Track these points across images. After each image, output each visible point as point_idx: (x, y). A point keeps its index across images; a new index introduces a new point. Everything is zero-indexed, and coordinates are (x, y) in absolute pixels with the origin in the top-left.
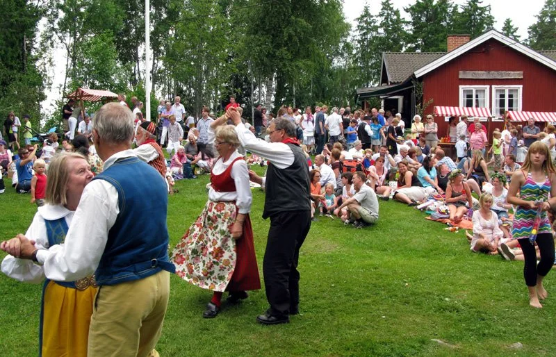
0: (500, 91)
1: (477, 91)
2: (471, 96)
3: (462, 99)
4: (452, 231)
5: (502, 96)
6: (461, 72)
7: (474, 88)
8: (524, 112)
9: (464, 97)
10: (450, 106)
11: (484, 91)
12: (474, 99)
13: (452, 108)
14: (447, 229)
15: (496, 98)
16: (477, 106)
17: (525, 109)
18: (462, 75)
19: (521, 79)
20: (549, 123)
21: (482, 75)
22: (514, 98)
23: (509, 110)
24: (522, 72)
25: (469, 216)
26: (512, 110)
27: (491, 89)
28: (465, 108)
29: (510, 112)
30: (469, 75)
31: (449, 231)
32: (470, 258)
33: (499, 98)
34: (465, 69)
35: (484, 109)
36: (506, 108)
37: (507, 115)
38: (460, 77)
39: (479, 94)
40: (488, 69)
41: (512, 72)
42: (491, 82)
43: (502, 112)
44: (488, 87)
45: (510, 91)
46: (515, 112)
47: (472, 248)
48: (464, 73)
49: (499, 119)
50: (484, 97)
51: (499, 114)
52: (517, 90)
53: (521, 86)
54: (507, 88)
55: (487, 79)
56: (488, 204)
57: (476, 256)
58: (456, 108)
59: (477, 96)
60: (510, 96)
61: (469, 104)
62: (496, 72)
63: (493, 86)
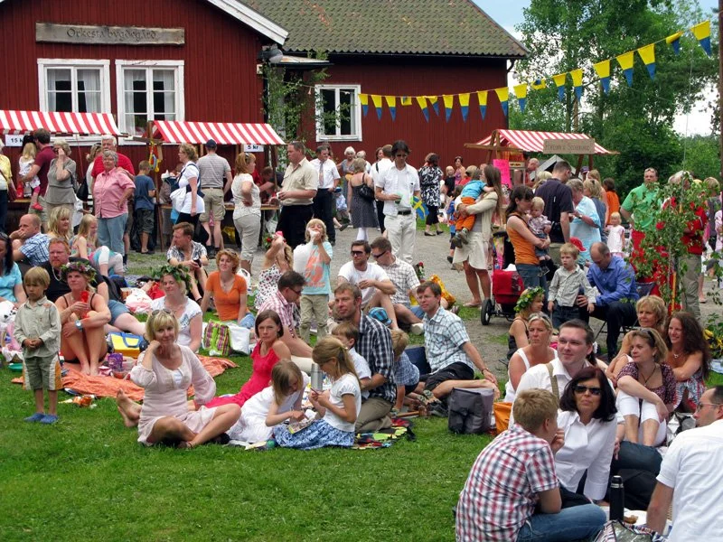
0: (135, 73)
1: (80, 73)
2: (67, 85)
3: (45, 91)
4: (82, 406)
5: (140, 85)
6: (40, 26)
7: (73, 64)
8: (191, 124)
9: (50, 88)
10: (17, 109)
11: (97, 72)
12: (74, 92)
13: (24, 114)
14: (70, 401)
15: (124, 89)
16: (82, 109)
17: (191, 116)
18: (43, 33)
19: (181, 46)
20: (246, 148)
21: (92, 33)
22: (166, 91)
23: (157, 118)
24: (181, 30)
25: (114, 368)
26: (162, 118)
27: (113, 68)
28: (57, 115)
29: (161, 123)
30: (60, 33)
31: (76, 405)
32: (144, 459)
33: (131, 91)
34: (50, 20)
35: (100, 116)
36: (150, 113)
37: (154, 129)
38: (39, 38)
39: (84, 79)
40: (105, 21)
41: (159, 30)
42: (112, 51)
43: (141, 122)
44: (106, 62)
45: (156, 73)
46: (171, 123)
47: (142, 438)
48: (49, 29)
49: (135, 139)
50: (98, 87)
51: (133, 129)
52: (172, 72)
53: (181, 63)
54: (149, 66)
55: (102, 45)
56: (167, 333)
57: (154, 454)
58: (35, 114)
59: (81, 86)
60: (158, 85)
61: (63, 104)
62: (124, 29)
63: (119, 63)
